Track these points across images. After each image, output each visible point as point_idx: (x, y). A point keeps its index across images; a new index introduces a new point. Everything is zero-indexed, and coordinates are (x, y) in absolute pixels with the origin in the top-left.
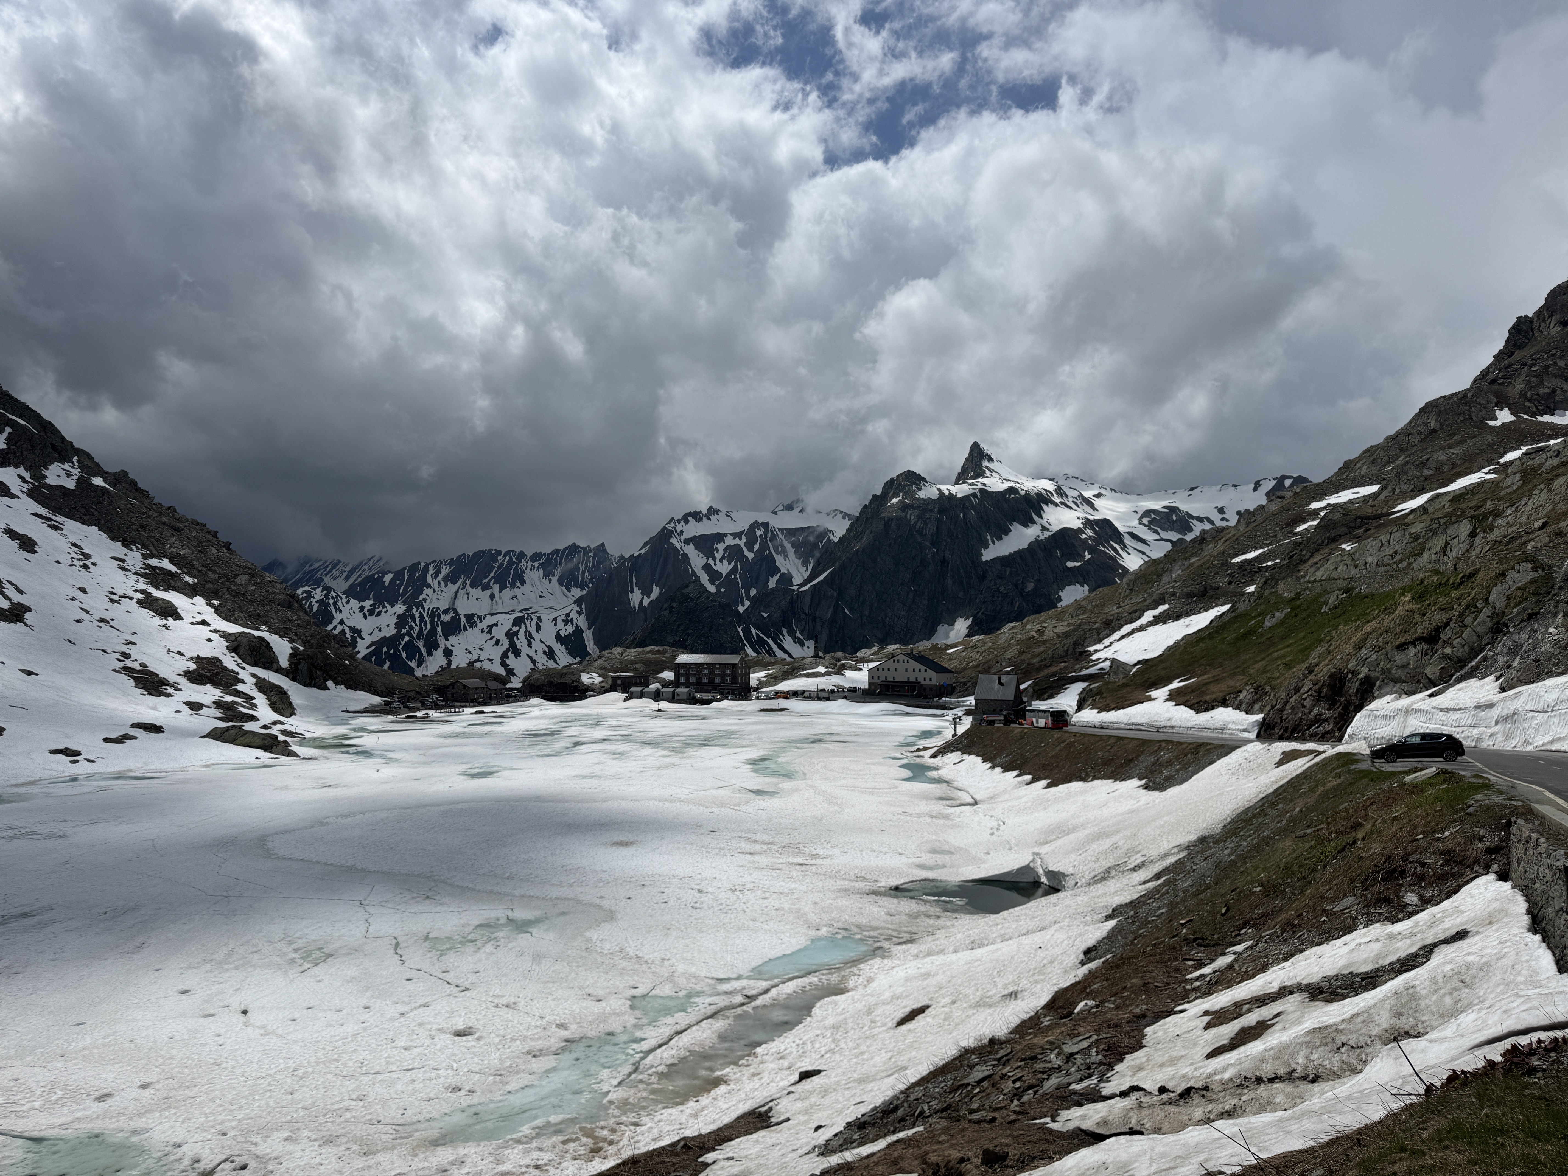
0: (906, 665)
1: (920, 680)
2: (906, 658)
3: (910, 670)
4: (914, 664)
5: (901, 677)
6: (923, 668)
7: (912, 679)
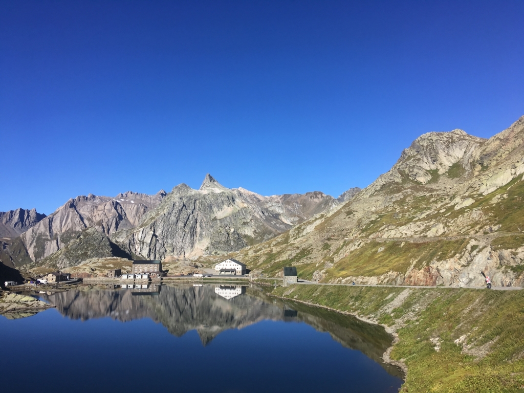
0: (230, 263)
1: (236, 268)
2: (230, 261)
3: (232, 265)
4: (233, 263)
5: (228, 267)
6: (237, 264)
7: (233, 268)
